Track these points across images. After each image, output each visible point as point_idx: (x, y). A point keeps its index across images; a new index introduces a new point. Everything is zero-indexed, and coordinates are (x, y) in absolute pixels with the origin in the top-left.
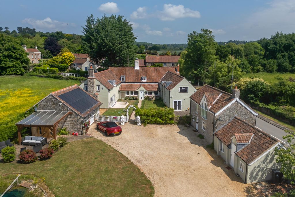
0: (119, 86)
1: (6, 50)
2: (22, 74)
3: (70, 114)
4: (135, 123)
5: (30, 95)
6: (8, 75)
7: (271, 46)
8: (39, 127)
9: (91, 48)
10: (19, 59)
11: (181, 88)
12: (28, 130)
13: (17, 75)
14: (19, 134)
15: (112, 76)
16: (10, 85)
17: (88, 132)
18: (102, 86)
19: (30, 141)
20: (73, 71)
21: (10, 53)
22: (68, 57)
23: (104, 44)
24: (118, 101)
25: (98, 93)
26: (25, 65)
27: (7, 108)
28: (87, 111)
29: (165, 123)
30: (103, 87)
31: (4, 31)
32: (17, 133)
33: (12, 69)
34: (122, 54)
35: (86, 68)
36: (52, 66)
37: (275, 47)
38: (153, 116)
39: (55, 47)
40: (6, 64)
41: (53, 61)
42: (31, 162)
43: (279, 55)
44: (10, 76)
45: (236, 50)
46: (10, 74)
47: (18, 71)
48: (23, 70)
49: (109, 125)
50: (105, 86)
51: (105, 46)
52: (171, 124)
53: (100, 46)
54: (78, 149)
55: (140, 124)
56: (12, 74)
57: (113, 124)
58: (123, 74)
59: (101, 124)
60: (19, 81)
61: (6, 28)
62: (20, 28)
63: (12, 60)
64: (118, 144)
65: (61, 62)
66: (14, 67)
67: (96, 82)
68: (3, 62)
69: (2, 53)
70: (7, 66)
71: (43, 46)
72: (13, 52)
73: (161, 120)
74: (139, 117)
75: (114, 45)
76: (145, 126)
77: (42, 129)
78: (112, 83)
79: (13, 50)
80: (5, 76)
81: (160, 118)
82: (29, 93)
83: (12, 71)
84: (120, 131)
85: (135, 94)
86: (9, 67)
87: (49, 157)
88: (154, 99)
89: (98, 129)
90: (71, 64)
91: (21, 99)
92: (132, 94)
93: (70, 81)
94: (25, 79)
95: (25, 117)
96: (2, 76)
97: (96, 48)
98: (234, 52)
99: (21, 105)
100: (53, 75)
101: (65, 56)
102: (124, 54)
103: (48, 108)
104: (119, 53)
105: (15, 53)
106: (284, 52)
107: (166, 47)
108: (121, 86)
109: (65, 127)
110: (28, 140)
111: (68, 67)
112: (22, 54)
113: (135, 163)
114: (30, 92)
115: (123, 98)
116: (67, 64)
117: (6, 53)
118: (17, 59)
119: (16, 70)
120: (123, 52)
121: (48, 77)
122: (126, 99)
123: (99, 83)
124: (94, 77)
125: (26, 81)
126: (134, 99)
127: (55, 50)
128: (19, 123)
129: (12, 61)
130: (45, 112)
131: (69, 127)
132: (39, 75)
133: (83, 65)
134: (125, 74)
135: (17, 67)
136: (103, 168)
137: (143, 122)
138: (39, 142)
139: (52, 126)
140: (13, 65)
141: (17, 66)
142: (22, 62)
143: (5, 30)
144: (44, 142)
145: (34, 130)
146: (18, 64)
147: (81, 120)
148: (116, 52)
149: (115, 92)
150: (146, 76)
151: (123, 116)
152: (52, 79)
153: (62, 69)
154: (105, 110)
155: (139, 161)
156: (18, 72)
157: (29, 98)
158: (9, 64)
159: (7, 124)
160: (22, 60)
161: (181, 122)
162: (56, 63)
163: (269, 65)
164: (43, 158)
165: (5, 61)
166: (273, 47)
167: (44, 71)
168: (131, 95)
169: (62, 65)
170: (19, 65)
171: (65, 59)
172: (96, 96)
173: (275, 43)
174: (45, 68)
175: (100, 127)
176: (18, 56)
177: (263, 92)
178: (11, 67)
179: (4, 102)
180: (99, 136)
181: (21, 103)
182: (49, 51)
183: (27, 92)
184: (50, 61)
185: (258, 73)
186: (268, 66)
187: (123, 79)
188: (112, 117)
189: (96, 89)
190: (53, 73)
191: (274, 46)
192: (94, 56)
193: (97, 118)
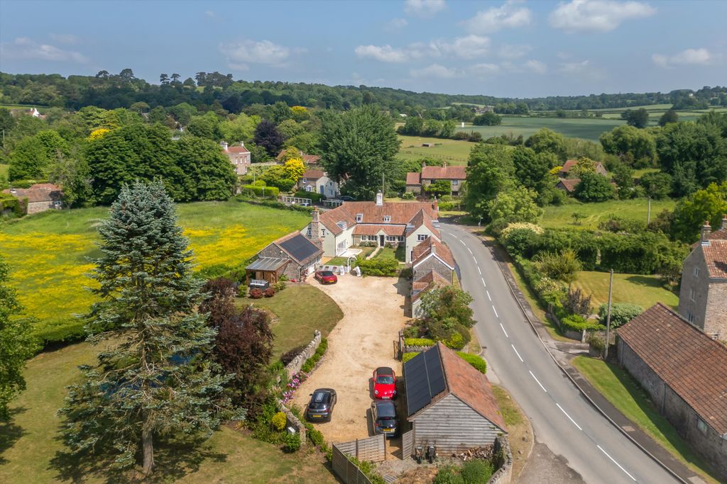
0: (354, 228)
1: (206, 163)
2: (226, 200)
3: (290, 262)
4: (354, 274)
5: (243, 235)
6: (207, 200)
7: (665, 148)
8: (263, 272)
9: (329, 160)
10: (223, 176)
11: (419, 236)
12: (253, 275)
13: (219, 200)
14: (247, 277)
15: (345, 215)
16: (215, 219)
17: (306, 281)
18: (327, 231)
19: (256, 284)
20: (302, 194)
21: (212, 168)
22: (294, 168)
23: (346, 157)
24: (351, 247)
25: (323, 239)
26: (231, 185)
27: (223, 252)
28: (306, 260)
29: (386, 276)
30: (329, 232)
31: (170, 82)
32: (245, 276)
33: (214, 192)
34: (375, 172)
35: (322, 187)
36: (269, 183)
37: (670, 151)
38: (373, 268)
39: (274, 140)
40: (205, 185)
41: (271, 175)
42: (259, 298)
43: (677, 166)
44: (211, 202)
45: (636, 141)
46: (211, 200)
47: (221, 194)
48: (227, 192)
49: (325, 273)
50: (331, 231)
51: (348, 160)
52: (392, 277)
53: (340, 157)
54: (295, 292)
55: (360, 275)
56: (214, 199)
57: (330, 273)
58: (360, 212)
59: (319, 273)
60: (226, 211)
61: (175, 76)
62: (202, 74)
63: (214, 177)
64: (330, 291)
65: (284, 176)
66: (215, 189)
67: (321, 226)
68: (201, 182)
69: (200, 168)
70: (207, 187)
71: (252, 136)
72: (215, 166)
73: (381, 272)
74: (358, 268)
75: (361, 158)
76: (364, 277)
77: (265, 274)
78: (341, 225)
79: (215, 163)
80: (204, 202)
81: (380, 269)
82: (242, 233)
83: (213, 195)
84: (335, 281)
85: (373, 239)
86: (210, 189)
87: (272, 296)
88: (396, 247)
89: (316, 278)
90: (299, 179)
91: (235, 241)
92: (369, 239)
93: (296, 212)
94: (232, 208)
95: (250, 263)
96: (199, 203)
97: (335, 160)
98: (630, 145)
99: (237, 250)
100: (271, 202)
101: (289, 166)
102: (378, 171)
103: (270, 255)
104: (370, 170)
105: (217, 167)
106: (690, 159)
107: (526, 109)
108: (356, 228)
109: (285, 274)
110: (254, 283)
111: (294, 185)
112: (227, 168)
113: (338, 303)
114: (243, 230)
115: (358, 245)
116: (293, 179)
117: (206, 168)
118: (220, 176)
119: (219, 193)
120: (376, 168)
121: (264, 204)
122: (362, 245)
123: (324, 227)
124: (318, 221)
125: (235, 212)
126: (371, 246)
127: (272, 144)
128: (247, 268)
129: (213, 179)
130: (267, 259)
131: (289, 274)
132: (251, 200)
133: (317, 182)
134: (363, 211)
135: (220, 189)
136: (312, 304)
137: (363, 273)
138: (263, 285)
139: (275, 272)
140: (215, 185)
141: (221, 187)
142: (226, 181)
143: (172, 79)
144: (267, 286)
145: (258, 274)
146: (222, 184)
147: (299, 268)
148: (364, 168)
149: (347, 235)
150: (391, 215)
151: (342, 266)
152: (270, 208)
153: (285, 188)
154: (330, 259)
155: (341, 302)
156: (221, 196)
157: (244, 241)
158: (209, 184)
159: (236, 268)
160: (226, 177)
161: (404, 274)
162: (276, 178)
163: (656, 184)
164: (267, 296)
165: (204, 180)
166: (667, 151)
167: (258, 193)
168: (367, 240)
169: (284, 180)
170: (223, 186)
171: (290, 170)
172: (320, 242)
173: (672, 144)
174: (259, 188)
175: (318, 275)
176: (222, 172)
177: (526, 243)
178: (213, 189)
179: (218, 244)
180: (316, 284)
181: (237, 247)
182: (264, 148)
183: (240, 231)
184: (267, 174)
185: (631, 201)
186: (654, 186)
187: (359, 219)
188: (333, 266)
189: (321, 233)
190: (271, 199)
191: (669, 148)
192: (332, 171)
193: (318, 267)
